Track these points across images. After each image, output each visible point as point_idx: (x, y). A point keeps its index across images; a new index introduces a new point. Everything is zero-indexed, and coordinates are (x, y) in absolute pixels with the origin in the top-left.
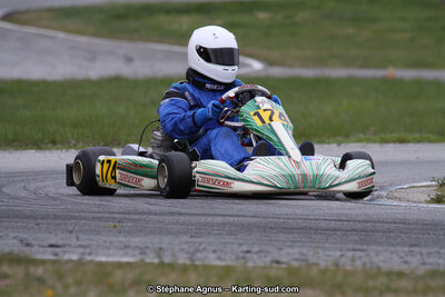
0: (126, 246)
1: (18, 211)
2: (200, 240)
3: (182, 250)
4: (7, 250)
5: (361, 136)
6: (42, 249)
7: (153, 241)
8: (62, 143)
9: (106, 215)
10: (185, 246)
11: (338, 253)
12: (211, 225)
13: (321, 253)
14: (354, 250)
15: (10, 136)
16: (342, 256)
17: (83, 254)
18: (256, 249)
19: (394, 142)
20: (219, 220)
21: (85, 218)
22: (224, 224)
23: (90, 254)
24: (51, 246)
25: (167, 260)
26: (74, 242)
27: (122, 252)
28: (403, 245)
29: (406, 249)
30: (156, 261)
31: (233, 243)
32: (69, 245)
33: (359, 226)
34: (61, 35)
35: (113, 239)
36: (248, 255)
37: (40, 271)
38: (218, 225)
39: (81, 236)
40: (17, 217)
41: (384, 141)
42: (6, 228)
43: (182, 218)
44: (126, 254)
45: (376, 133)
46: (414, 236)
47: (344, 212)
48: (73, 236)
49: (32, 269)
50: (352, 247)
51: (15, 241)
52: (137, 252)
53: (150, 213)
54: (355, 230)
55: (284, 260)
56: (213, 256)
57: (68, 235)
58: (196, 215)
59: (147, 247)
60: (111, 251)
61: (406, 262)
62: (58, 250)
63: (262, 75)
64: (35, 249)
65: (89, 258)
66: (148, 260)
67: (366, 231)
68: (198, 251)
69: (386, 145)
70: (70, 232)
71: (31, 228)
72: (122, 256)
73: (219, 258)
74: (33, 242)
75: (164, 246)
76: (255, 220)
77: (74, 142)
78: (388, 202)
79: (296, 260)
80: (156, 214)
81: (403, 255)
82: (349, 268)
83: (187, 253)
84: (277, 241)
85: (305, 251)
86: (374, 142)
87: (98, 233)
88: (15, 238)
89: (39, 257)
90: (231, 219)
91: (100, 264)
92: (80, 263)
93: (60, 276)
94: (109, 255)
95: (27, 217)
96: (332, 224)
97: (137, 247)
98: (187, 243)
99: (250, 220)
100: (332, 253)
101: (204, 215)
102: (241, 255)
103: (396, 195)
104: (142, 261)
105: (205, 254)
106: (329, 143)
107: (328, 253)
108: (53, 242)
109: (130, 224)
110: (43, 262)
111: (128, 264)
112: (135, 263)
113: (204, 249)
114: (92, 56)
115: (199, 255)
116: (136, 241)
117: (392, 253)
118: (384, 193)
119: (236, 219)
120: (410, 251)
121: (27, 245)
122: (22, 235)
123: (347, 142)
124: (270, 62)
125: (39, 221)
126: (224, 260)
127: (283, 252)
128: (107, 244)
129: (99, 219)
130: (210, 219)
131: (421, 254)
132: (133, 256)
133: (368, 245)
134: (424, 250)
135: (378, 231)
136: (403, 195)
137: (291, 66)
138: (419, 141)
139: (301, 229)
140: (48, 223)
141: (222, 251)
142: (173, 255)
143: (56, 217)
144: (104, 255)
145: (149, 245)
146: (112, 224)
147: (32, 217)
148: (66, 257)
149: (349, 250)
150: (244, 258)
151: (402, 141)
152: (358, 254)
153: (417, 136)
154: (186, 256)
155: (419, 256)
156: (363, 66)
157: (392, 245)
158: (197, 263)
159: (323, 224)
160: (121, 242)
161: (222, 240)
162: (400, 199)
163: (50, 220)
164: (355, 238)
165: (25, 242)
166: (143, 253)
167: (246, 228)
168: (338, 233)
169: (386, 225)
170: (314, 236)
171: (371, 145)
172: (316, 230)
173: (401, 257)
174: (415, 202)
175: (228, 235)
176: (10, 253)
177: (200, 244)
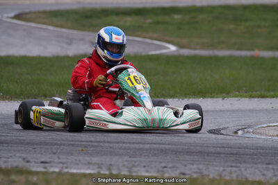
0: (89, 163)
1: (23, 140)
2: (135, 159)
3: (124, 165)
4: (15, 165)
5: (237, 93)
6: (36, 165)
7: (106, 160)
9: (77, 143)
10: (126, 163)
11: (221, 169)
12: (142, 149)
13: (211, 168)
14: (232, 167)
16: (224, 170)
17: (62, 167)
18: (170, 165)
19: (258, 97)
20: (148, 146)
21: (64, 145)
22: (151, 149)
23: (66, 168)
24: (42, 162)
25: (114, 172)
26: (57, 160)
27: (86, 167)
28: (263, 163)
29: (264, 166)
30: (107, 173)
31: (155, 162)
32: (54, 162)
33: (235, 151)
34: (51, 28)
35: (81, 158)
36: (165, 169)
37: (35, 179)
38: (147, 150)
39: (61, 157)
40: (22, 143)
41: (251, 97)
42: (14, 151)
43: (124, 145)
44: (89, 168)
45: (246, 92)
46: (269, 158)
47: (226, 142)
48: (56, 156)
49: (30, 178)
50: (230, 164)
51: (20, 159)
52: (96, 167)
53: (105, 142)
54: (232, 154)
55: (187, 172)
56: (143, 169)
57: (53, 155)
58: (133, 143)
59: (102, 164)
60: (80, 166)
61: (264, 175)
62: (46, 165)
63: (176, 54)
64: (31, 164)
65: (66, 170)
66: (102, 172)
67: (239, 155)
68: (134, 166)
69: (253, 99)
70: (55, 153)
71: (30, 151)
72: (87, 169)
73: (147, 171)
74: (31, 160)
75: (113, 163)
76: (170, 146)
78: (254, 136)
79: (195, 173)
80: (108, 142)
81: (262, 170)
82: (228, 178)
83: (127, 167)
84: (183, 160)
85: (200, 167)
86: (246, 97)
87: (72, 154)
88: (20, 157)
89: (34, 169)
90: (155, 146)
91: (73, 174)
92: (60, 174)
93: (48, 182)
94: (78, 169)
95: (28, 144)
96: (218, 150)
97: (95, 164)
98: (127, 161)
99: (167, 146)
101: (139, 143)
102: (161, 169)
103: (258, 131)
104: (99, 173)
105: (138, 168)
106: (216, 97)
107: (215, 168)
108: (43, 160)
109: (92, 149)
110: (37, 173)
111: (90, 174)
112: (95, 174)
113: (138, 165)
114: (70, 41)
115: (134, 169)
116: (95, 159)
117: (255, 169)
118: (251, 130)
119: (157, 146)
120: (267, 168)
121: (28, 162)
122: (24, 156)
123: (228, 97)
124: (181, 46)
125: (35, 146)
126: (150, 172)
127: (187, 168)
128: (77, 162)
129: (73, 145)
130: (142, 146)
131: (273, 169)
132: (94, 169)
133: (240, 163)
134: (275, 167)
135: (247, 155)
137: (194, 49)
138: (274, 97)
139: (198, 152)
140: (41, 148)
141: (148, 166)
142: (118, 169)
143: (46, 144)
144: (75, 169)
145: (104, 162)
146: (80, 149)
147: (31, 144)
148: (52, 170)
149: (228, 166)
150: (162, 171)
151: (263, 97)
152: (234, 169)
153: (272, 93)
154: (126, 169)
155: (272, 171)
156: (239, 49)
157: (256, 164)
158: (134, 174)
159: (212, 150)
160: (86, 160)
161: (149, 160)
162: (261, 134)
163: (42, 146)
164: (232, 159)
165: (26, 160)
166: (100, 168)
167: (165, 152)
168: (222, 155)
169: (252, 151)
170: (206, 157)
171: (243, 99)
172: (208, 154)
173: (261, 172)
174: (270, 136)
175: (152, 156)
176: (17, 167)
177: (135, 162)
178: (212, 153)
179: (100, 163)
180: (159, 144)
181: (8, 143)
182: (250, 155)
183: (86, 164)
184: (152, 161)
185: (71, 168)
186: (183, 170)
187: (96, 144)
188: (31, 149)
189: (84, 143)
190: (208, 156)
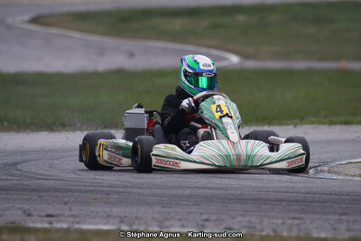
0: (109, 216)
1: (28, 185)
2: (170, 210)
3: (154, 218)
4: (11, 219)
5: (314, 119)
6: (40, 219)
7: (132, 211)
8: (70, 126)
10: (156, 216)
11: (280, 221)
12: (180, 196)
13: (266, 221)
14: (294, 218)
15: (28, 120)
16: (283, 224)
17: (73, 223)
18: (214, 218)
19: (341, 124)
20: (188, 192)
21: (79, 191)
22: (190, 196)
23: (78, 223)
24: (48, 216)
26: (67, 212)
27: (104, 221)
28: (335, 214)
29: (337, 217)
31: (196, 213)
32: (62, 215)
33: (301, 197)
35: (99, 209)
36: (207, 223)
37: (32, 239)
38: (187, 197)
39: (74, 207)
40: (25, 190)
41: (332, 123)
42: (14, 200)
43: (158, 191)
44: (107, 223)
45: (325, 117)
46: (344, 206)
47: (292, 185)
48: (67, 206)
50: (292, 215)
51: (19, 212)
52: (116, 221)
54: (297, 201)
55: (236, 227)
56: (178, 223)
57: (63, 206)
59: (126, 217)
60: (97, 220)
61: (334, 229)
62: (53, 219)
63: (239, 67)
64: (33, 218)
65: (77, 226)
67: (306, 202)
68: (167, 219)
69: (333, 126)
70: (66, 203)
71: (35, 200)
72: (105, 224)
73: (182, 226)
74: (34, 213)
75: (139, 215)
76: (218, 192)
77: (79, 125)
78: (329, 176)
79: (245, 227)
81: (333, 222)
82: (285, 234)
83: (158, 221)
84: (233, 210)
85: (253, 219)
86: (324, 124)
88: (20, 209)
92: (67, 231)
95: (33, 190)
96: (280, 196)
97: (117, 217)
98: (159, 212)
100: (275, 221)
102: (201, 223)
103: (336, 169)
104: (119, 229)
105: (172, 222)
106: (287, 125)
107: (272, 221)
108: (49, 212)
109: (115, 196)
110: (37, 230)
111: (107, 232)
113: (172, 218)
114: (102, 52)
115: (167, 223)
116: (117, 211)
117: (325, 220)
118: (326, 168)
119: (201, 191)
120: (340, 219)
121: (29, 215)
122: (25, 207)
123: (301, 124)
124: (245, 56)
125: (42, 194)
126: (187, 227)
127: (236, 221)
128: (93, 214)
131: (348, 221)
132: (113, 224)
133: (305, 213)
134: (351, 218)
135: (316, 202)
136: (340, 169)
137: (263, 59)
138: (360, 123)
139: (253, 199)
140: (49, 196)
141: (185, 220)
142: (145, 223)
143: (56, 190)
144: (90, 224)
145: (128, 215)
147: (37, 190)
148: (58, 226)
149: (290, 218)
150: (202, 225)
151: (347, 123)
152: (297, 222)
154: (156, 224)
155: (346, 224)
156: (322, 59)
157: (326, 214)
159: (272, 196)
160: (105, 212)
161: (187, 210)
162: (339, 173)
163: (50, 194)
164: (296, 207)
165: (27, 212)
166: (122, 222)
167: (209, 199)
168: (284, 203)
169: (323, 196)
170: (263, 206)
171: (322, 126)
172: (266, 201)
173: (332, 225)
174: (351, 176)
175: (193, 205)
176: (13, 223)
177: (169, 213)
178: (270, 200)
179: (122, 215)
180: (204, 188)
181: (6, 189)
182: (320, 202)
183: (104, 218)
184: (190, 213)
185: (84, 223)
186: (230, 224)
187: (121, 190)
188: (35, 197)
189: (106, 189)
190: (265, 204)
